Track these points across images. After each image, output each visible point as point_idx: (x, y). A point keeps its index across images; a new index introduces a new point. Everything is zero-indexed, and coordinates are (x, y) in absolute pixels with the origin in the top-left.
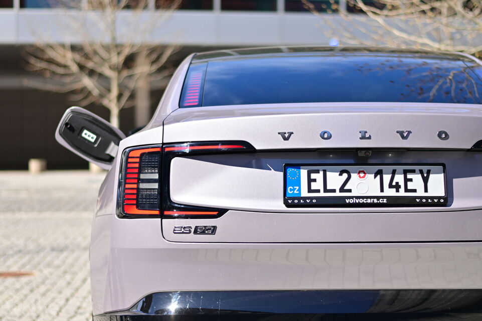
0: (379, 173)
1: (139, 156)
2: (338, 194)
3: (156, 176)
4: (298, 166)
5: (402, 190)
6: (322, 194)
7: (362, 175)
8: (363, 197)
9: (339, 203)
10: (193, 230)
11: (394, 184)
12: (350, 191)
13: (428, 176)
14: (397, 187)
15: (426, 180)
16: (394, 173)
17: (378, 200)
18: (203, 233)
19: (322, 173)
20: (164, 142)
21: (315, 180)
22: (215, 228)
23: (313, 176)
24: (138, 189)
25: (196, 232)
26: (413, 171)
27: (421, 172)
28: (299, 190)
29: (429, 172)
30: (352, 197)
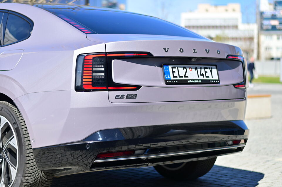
0: (196, 69)
1: (92, 58)
2: (184, 78)
3: (103, 69)
4: (168, 65)
5: (205, 76)
6: (178, 78)
7: (190, 69)
8: (193, 80)
9: (185, 82)
10: (125, 97)
11: (202, 74)
12: (187, 77)
13: (212, 70)
14: (203, 75)
15: (211, 72)
16: (201, 68)
17: (198, 81)
18: (131, 98)
19: (176, 68)
20: (107, 51)
21: (175, 72)
22: (136, 95)
23: (174, 70)
24: (92, 76)
25: (127, 98)
26: (207, 68)
27: (209, 68)
28: (170, 76)
29: (212, 68)
30: (189, 80)
